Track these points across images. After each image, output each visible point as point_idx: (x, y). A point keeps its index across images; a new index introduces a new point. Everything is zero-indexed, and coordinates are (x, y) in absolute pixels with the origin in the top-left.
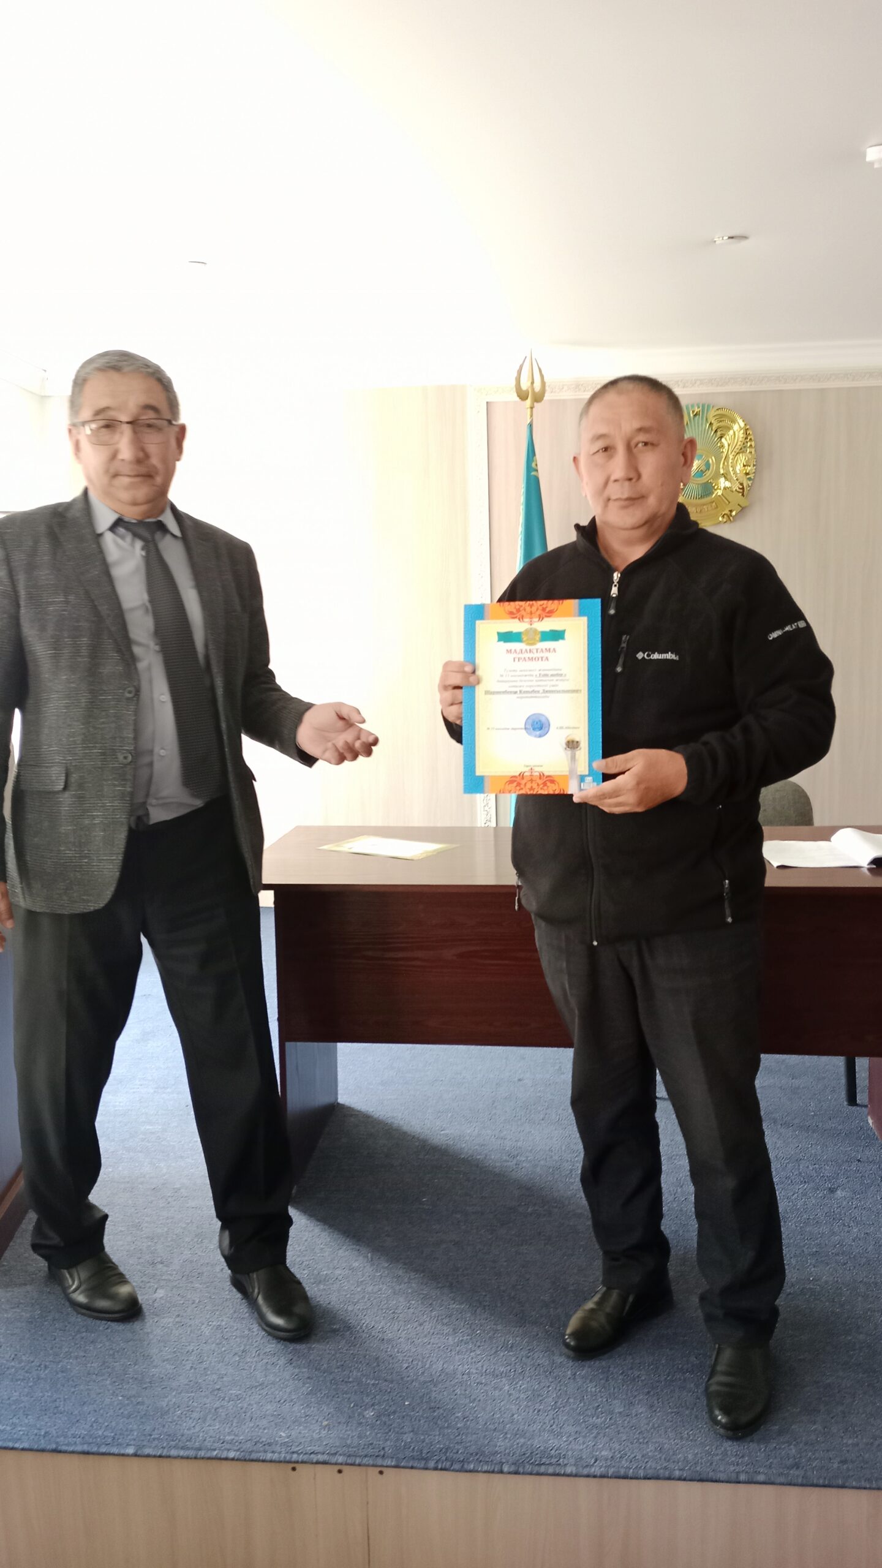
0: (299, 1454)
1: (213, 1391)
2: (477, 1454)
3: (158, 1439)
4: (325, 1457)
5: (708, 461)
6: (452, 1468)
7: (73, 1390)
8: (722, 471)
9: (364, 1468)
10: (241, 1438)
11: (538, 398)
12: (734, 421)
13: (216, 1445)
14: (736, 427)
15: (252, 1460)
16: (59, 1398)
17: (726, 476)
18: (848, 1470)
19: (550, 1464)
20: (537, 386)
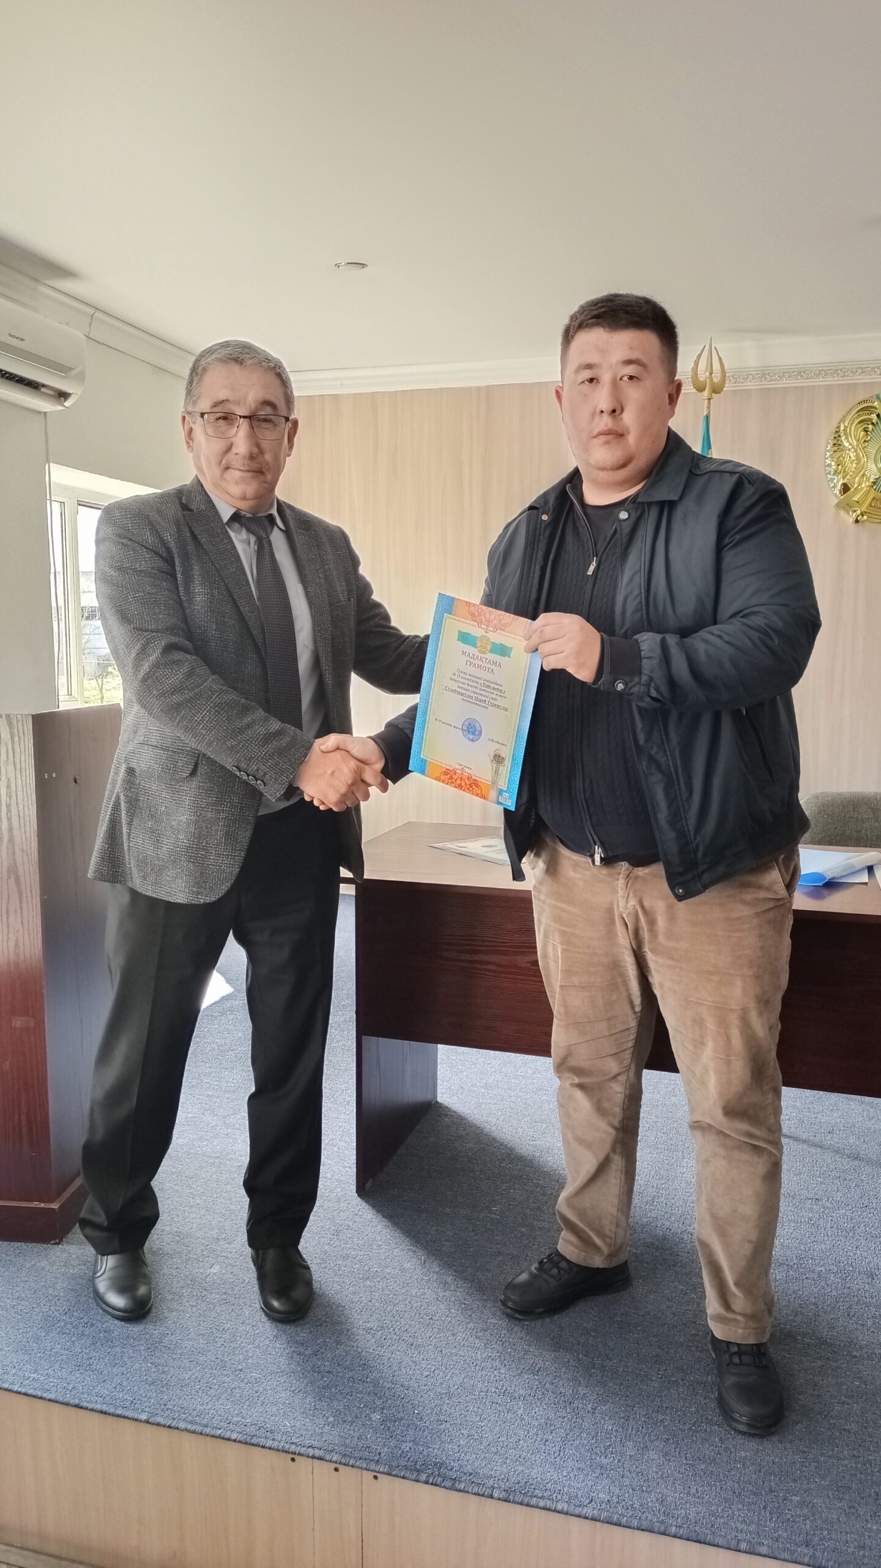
0: (297, 1446)
1: (236, 1371)
2: (471, 1474)
3: (171, 1410)
9: (358, 1471)
10: (248, 1421)
11: (716, 389)
13: (222, 1424)
15: (253, 1445)
19: (543, 1498)
20: (716, 376)
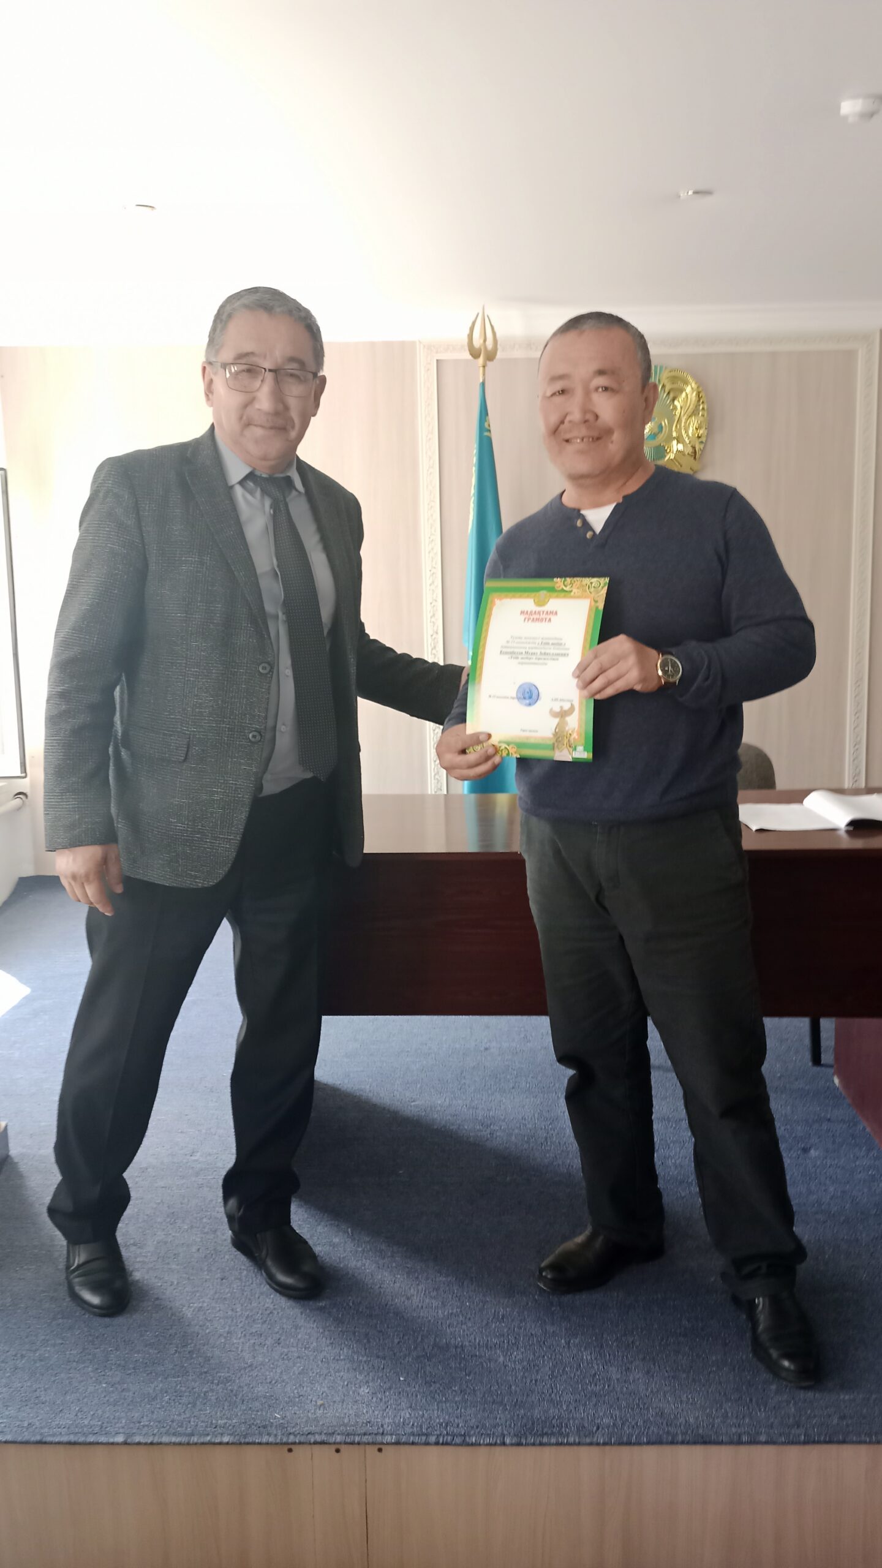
0: (295, 1436)
1: (201, 1374)
2: (477, 1427)
3: (148, 1426)
4: (324, 1438)
5: (661, 424)
6: (453, 1443)
7: (53, 1379)
8: (674, 434)
9: (362, 1447)
10: (234, 1421)
11: (491, 356)
12: (686, 383)
13: (209, 1429)
14: (688, 389)
15: (248, 1444)
16: (39, 1388)
17: (679, 440)
18: (847, 1426)
19: (553, 1434)
20: (490, 344)
